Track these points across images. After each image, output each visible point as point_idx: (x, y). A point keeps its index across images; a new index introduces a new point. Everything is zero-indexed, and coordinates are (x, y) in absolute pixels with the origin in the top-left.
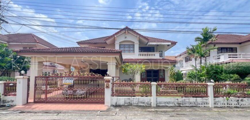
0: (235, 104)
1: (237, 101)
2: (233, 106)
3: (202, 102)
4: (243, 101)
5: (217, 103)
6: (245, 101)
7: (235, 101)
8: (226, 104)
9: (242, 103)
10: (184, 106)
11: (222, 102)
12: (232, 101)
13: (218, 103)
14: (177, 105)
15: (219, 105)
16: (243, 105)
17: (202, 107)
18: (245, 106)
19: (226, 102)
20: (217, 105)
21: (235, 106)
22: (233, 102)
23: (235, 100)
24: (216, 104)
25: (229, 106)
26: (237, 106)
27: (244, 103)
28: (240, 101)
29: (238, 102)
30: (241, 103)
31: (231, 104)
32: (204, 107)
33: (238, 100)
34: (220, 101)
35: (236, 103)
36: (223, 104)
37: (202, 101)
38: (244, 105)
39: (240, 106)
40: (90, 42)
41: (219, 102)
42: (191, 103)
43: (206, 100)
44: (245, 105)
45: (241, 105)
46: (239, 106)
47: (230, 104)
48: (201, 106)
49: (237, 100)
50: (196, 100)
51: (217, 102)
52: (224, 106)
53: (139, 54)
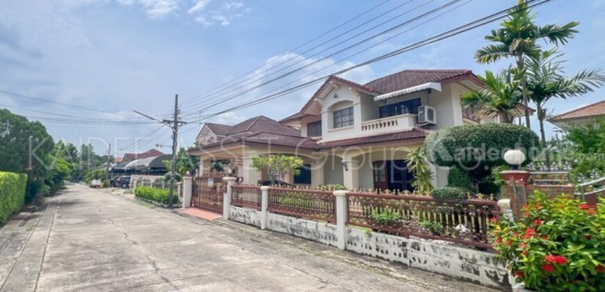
0: (395, 254)
1: (400, 246)
2: (392, 259)
3: (325, 233)
4: (419, 249)
5: (353, 242)
6: (424, 250)
7: (396, 246)
8: (374, 248)
9: (415, 253)
10: (299, 235)
11: (365, 241)
12: (387, 242)
13: (355, 241)
14: (290, 231)
15: (358, 249)
16: (420, 261)
17: (325, 244)
18: (426, 266)
19: (373, 243)
20: (354, 246)
21: (397, 258)
22: (391, 247)
23: (396, 243)
24: (352, 244)
25: (380, 254)
26: (403, 260)
27: (420, 255)
28: (408, 247)
29: (403, 250)
30: (412, 253)
31: (384, 251)
32: (330, 245)
33: (404, 244)
34: (360, 238)
35: (399, 250)
36: (366, 248)
37: (325, 231)
38: (423, 261)
39: (411, 262)
40: (294, 117)
41: (358, 239)
42: (308, 232)
43: (334, 229)
44: (425, 262)
45: (414, 259)
46: (406, 261)
47: (382, 252)
48: (324, 241)
49: (401, 243)
50: (317, 226)
51: (353, 238)
52: (369, 253)
53: (363, 127)
